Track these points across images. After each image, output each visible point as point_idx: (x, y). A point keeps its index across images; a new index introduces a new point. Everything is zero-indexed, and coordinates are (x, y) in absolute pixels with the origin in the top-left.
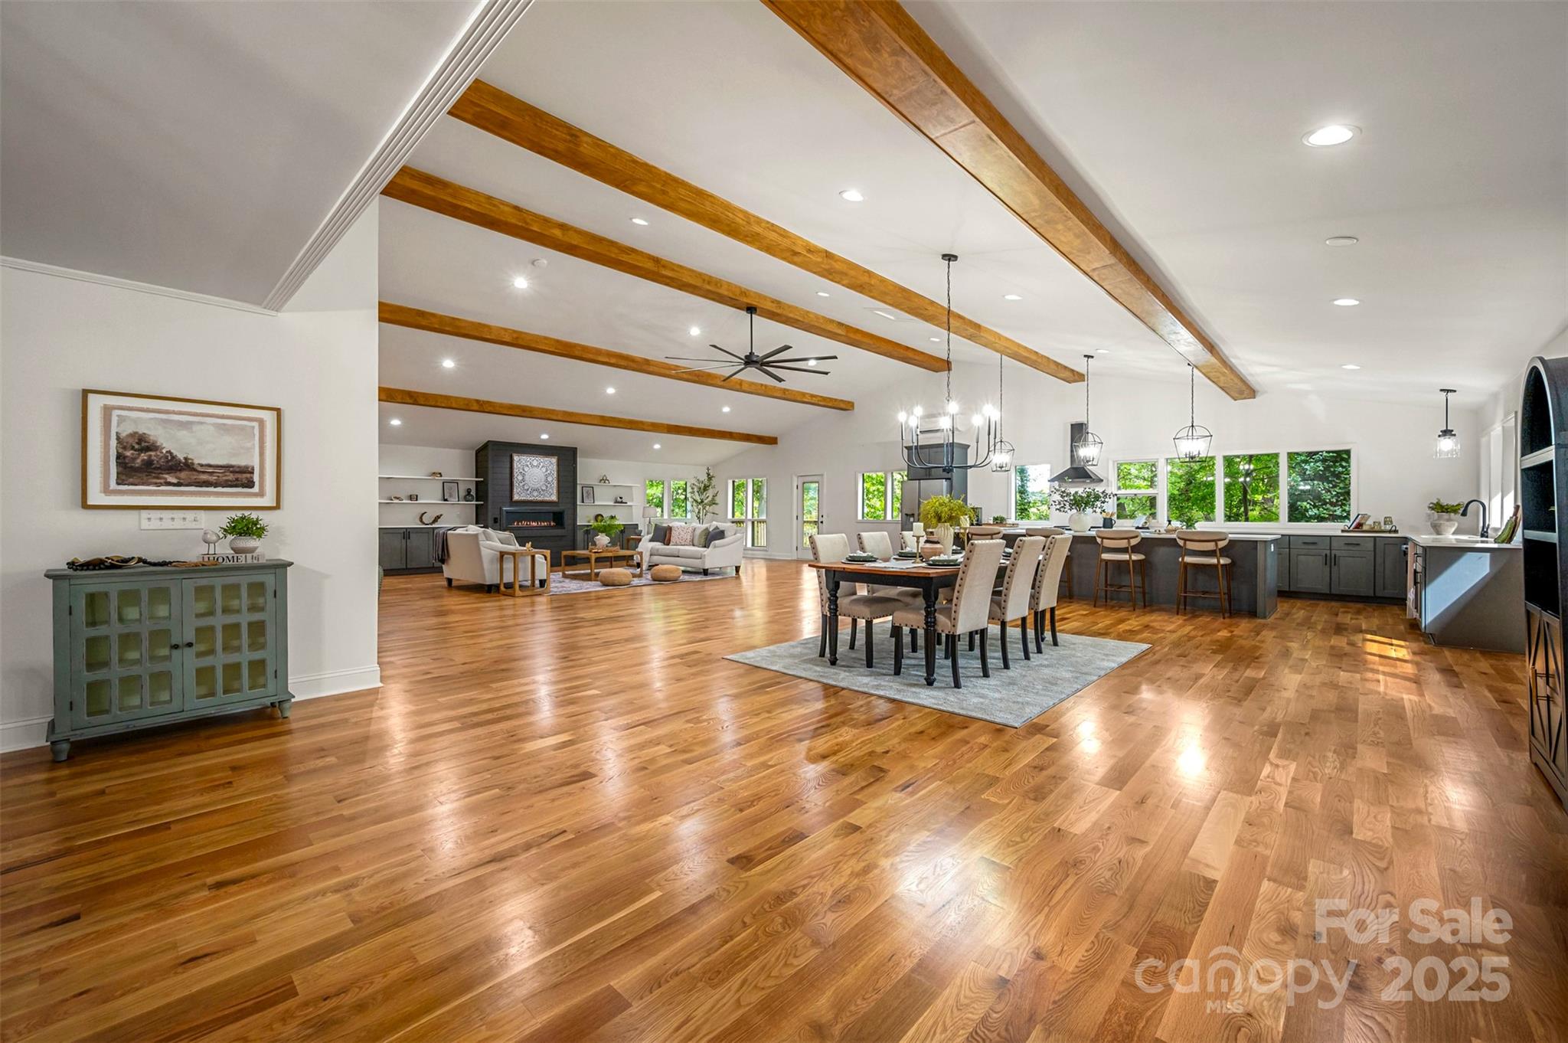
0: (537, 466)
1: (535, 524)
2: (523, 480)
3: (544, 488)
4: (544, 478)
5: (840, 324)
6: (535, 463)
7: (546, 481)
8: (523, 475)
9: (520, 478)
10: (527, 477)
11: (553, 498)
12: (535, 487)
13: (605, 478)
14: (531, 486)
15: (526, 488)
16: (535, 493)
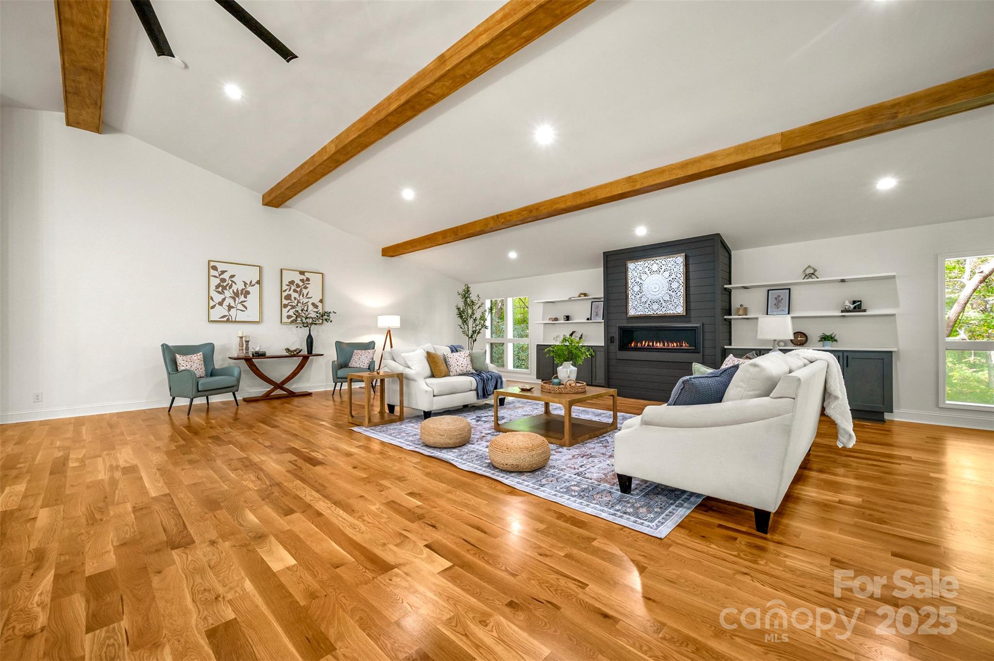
0: (658, 271)
1: (659, 345)
2: (641, 291)
3: (667, 298)
4: (666, 286)
6: (655, 267)
7: (670, 289)
8: (640, 285)
9: (636, 289)
10: (644, 287)
11: (680, 310)
12: (655, 298)
13: (810, 271)
14: (650, 297)
15: (643, 300)
16: (655, 306)
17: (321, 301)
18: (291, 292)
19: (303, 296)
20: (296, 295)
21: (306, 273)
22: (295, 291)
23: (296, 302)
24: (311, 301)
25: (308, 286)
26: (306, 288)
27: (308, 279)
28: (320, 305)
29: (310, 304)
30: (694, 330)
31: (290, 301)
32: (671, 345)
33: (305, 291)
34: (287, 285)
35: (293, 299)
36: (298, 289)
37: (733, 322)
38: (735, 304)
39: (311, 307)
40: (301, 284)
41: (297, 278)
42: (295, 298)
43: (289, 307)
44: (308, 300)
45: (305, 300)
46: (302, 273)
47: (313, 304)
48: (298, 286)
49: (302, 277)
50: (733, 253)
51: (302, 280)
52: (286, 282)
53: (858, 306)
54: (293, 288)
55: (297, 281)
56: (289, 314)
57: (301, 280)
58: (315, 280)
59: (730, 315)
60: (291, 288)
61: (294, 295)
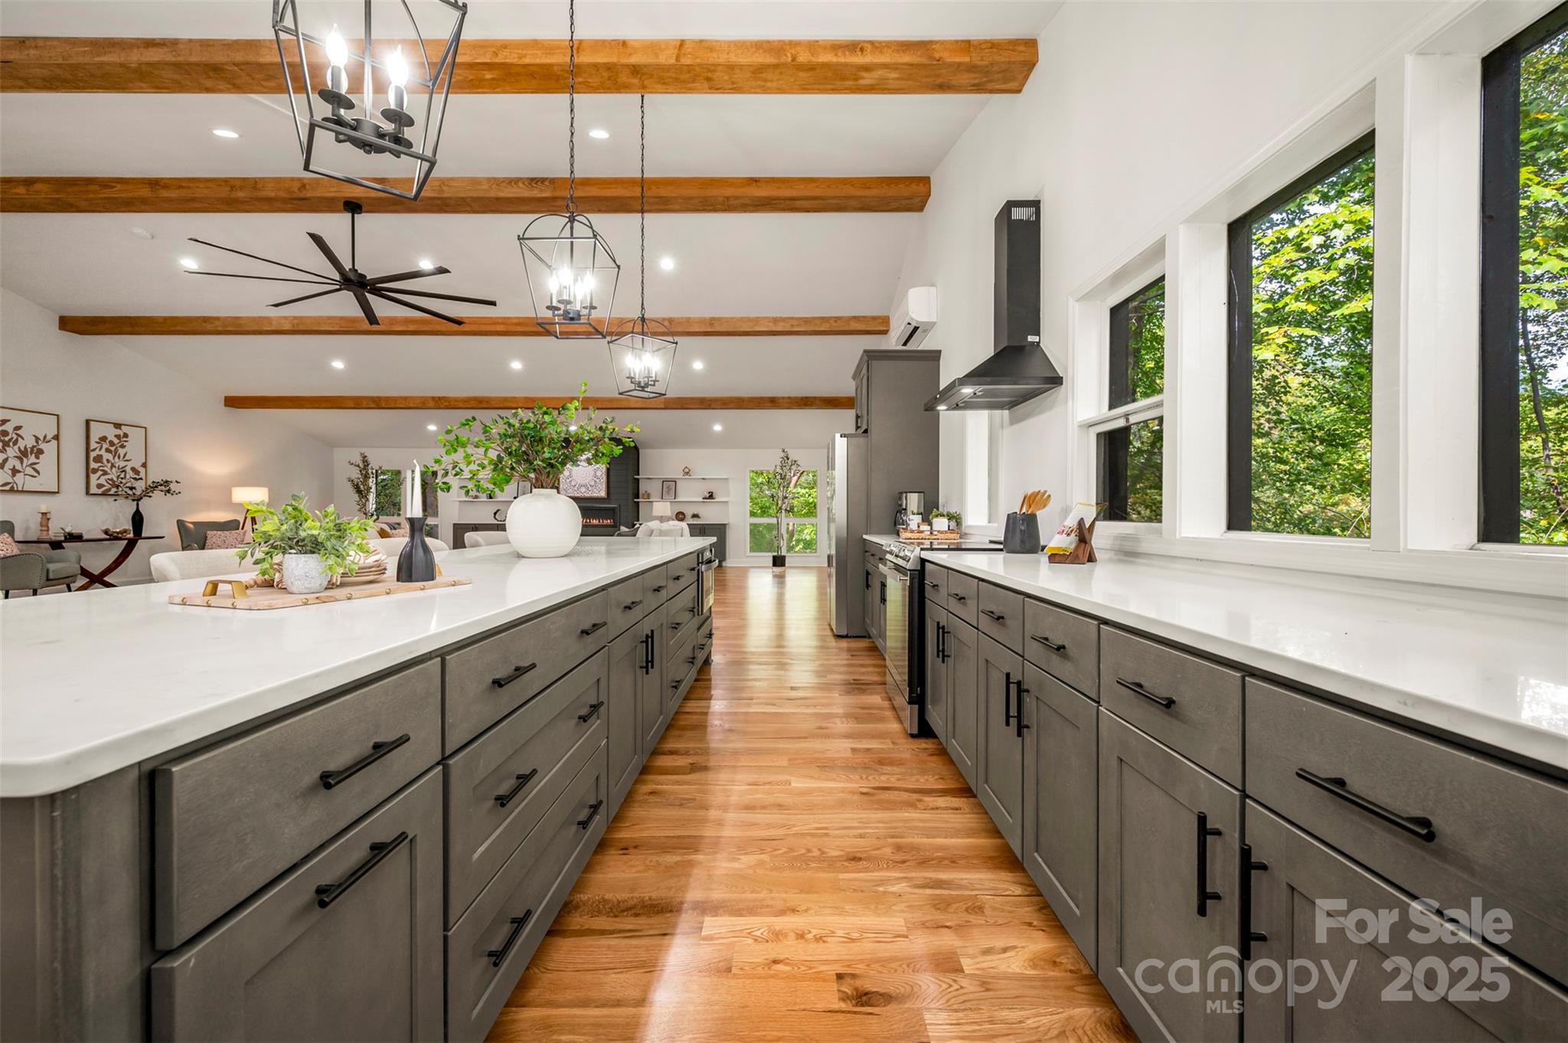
1: (595, 522)
2: (570, 476)
3: (593, 483)
4: (592, 473)
5: (534, 181)
7: (595, 476)
8: (569, 471)
9: (567, 474)
10: (573, 473)
11: (603, 494)
12: (583, 483)
13: (687, 470)
14: (579, 482)
15: (573, 483)
16: (583, 489)
17: (144, 465)
18: (103, 452)
19: (119, 457)
20: (110, 456)
21: (123, 427)
22: (108, 450)
23: (109, 465)
24: (130, 465)
25: (125, 444)
26: (123, 446)
27: (126, 435)
28: (142, 470)
29: (128, 469)
30: (613, 510)
31: (99, 464)
32: (605, 522)
33: (121, 451)
34: (97, 442)
35: (105, 461)
36: (113, 449)
37: (640, 504)
38: (642, 491)
39: (130, 474)
40: (116, 441)
41: (111, 433)
42: (108, 461)
43: (100, 473)
44: (126, 463)
45: (122, 464)
46: (118, 426)
47: (133, 469)
48: (112, 443)
49: (118, 432)
50: (640, 451)
51: (118, 437)
52: (94, 438)
53: (711, 496)
54: (105, 446)
55: (111, 437)
56: (99, 482)
57: (116, 436)
58: (135, 437)
59: (638, 498)
60: (102, 447)
61: (107, 456)
